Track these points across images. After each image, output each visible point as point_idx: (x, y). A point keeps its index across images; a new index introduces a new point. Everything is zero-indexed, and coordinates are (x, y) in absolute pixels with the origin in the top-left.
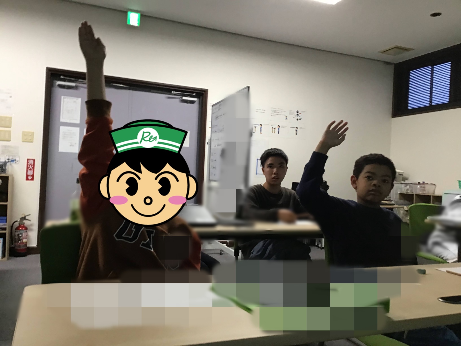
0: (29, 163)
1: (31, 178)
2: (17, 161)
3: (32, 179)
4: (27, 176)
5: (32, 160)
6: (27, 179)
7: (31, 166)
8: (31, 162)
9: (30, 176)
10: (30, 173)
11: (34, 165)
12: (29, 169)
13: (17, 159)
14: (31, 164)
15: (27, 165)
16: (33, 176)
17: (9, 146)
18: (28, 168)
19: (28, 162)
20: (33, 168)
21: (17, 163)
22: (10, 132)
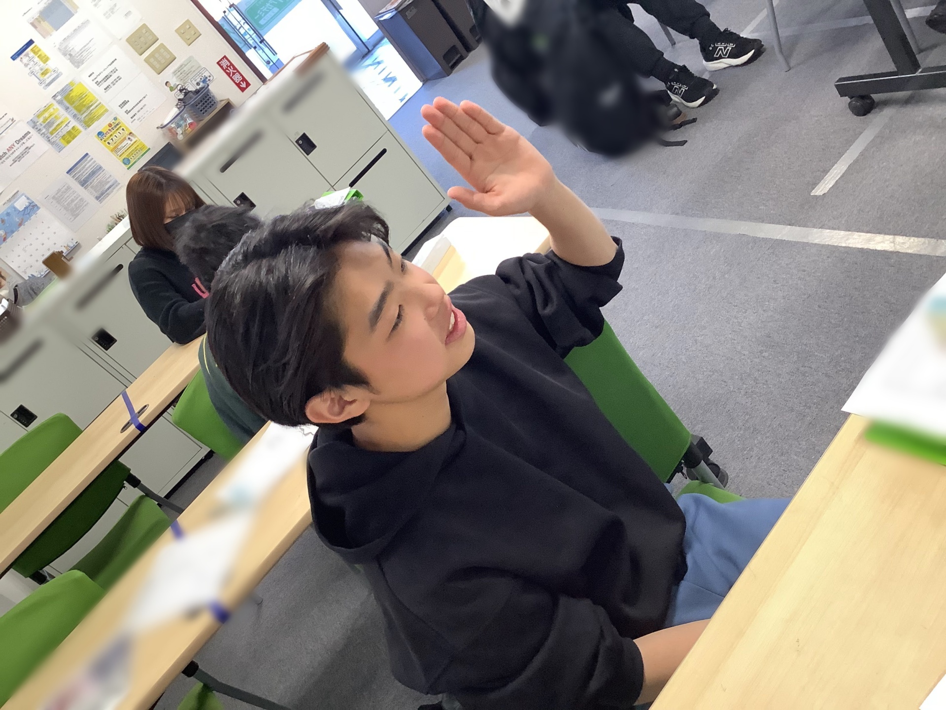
0: (225, 67)
1: (245, 83)
2: (210, 76)
3: (248, 85)
4: (238, 85)
5: (223, 58)
6: (243, 90)
7: (229, 68)
8: (225, 63)
9: (242, 83)
10: (237, 78)
11: (231, 64)
12: (231, 73)
13: (207, 74)
14: (227, 66)
15: (224, 70)
16: (244, 80)
17: (181, 66)
18: (228, 74)
19: (222, 67)
20: (235, 68)
21: (211, 78)
22: (162, 45)
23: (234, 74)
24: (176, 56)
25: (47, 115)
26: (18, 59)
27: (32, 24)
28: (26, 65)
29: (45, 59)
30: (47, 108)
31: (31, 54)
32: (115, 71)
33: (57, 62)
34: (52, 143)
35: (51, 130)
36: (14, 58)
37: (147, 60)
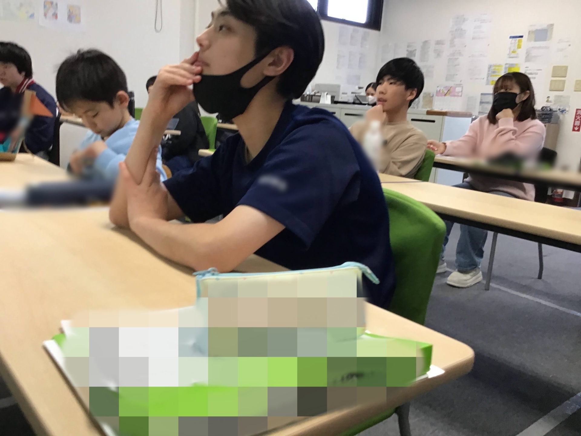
0: (578, 113)
1: (578, 128)
2: (567, 111)
3: (578, 130)
4: (574, 126)
6: (574, 130)
7: (579, 116)
9: (577, 127)
10: (577, 123)
12: (577, 119)
13: (567, 109)
15: (576, 115)
17: (561, 96)
19: (576, 113)
21: (567, 112)
22: (564, 81)
23: (578, 120)
24: (565, 90)
25: (497, 68)
26: (511, 39)
27: (529, 32)
28: (511, 44)
29: (519, 47)
30: (499, 66)
31: (517, 41)
32: (536, 74)
33: (522, 52)
34: (487, 80)
35: (493, 74)
36: (511, 37)
37: (552, 81)
